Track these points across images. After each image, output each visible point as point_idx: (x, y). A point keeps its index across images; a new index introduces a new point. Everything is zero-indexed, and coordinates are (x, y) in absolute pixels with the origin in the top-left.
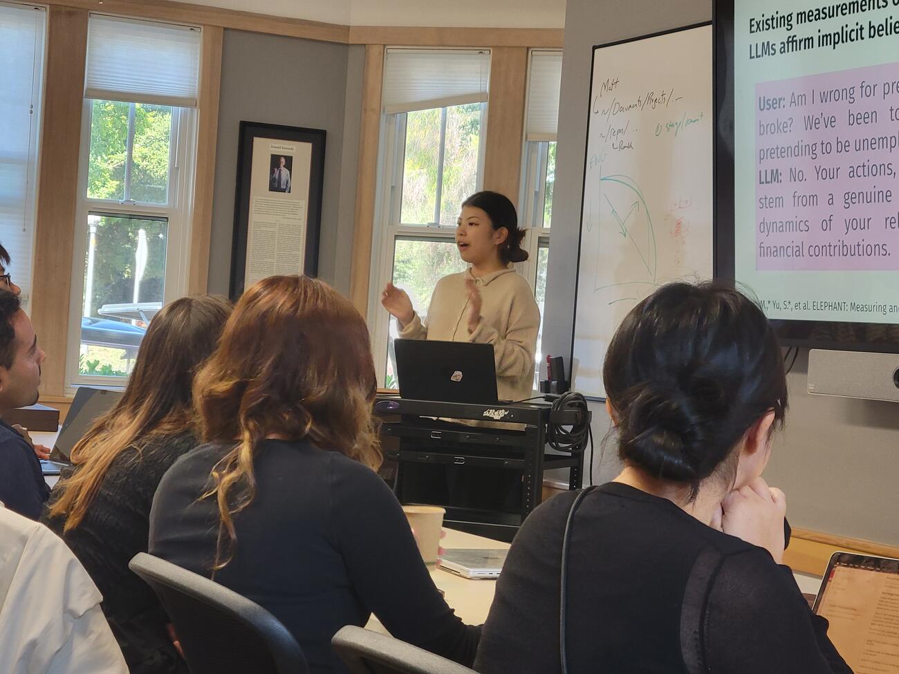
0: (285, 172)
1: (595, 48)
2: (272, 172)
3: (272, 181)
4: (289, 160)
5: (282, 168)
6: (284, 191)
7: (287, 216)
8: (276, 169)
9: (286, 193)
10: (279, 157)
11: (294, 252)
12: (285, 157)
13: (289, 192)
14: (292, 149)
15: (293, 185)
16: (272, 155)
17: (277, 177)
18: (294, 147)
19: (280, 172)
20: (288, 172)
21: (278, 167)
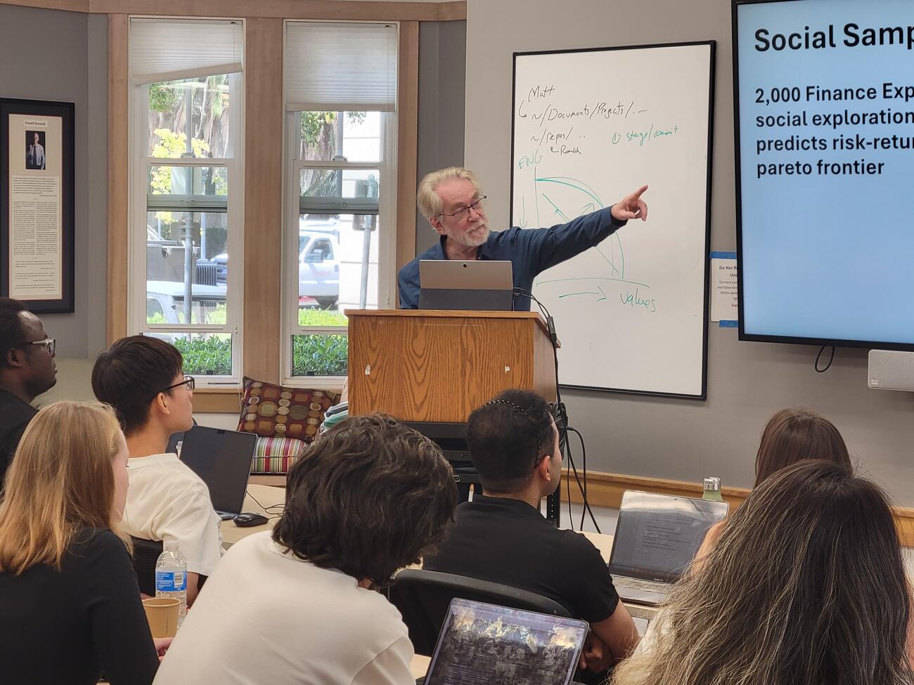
0: (39, 147)
1: (515, 55)
2: (28, 149)
3: (29, 158)
4: (42, 135)
5: (37, 145)
6: (39, 168)
7: (44, 193)
8: (31, 146)
9: (42, 170)
10: (34, 132)
11: (52, 230)
12: (38, 132)
13: (44, 169)
14: (44, 124)
15: (47, 161)
16: (26, 131)
17: (32, 154)
18: (46, 122)
19: (35, 149)
20: (42, 148)
21: (33, 143)
